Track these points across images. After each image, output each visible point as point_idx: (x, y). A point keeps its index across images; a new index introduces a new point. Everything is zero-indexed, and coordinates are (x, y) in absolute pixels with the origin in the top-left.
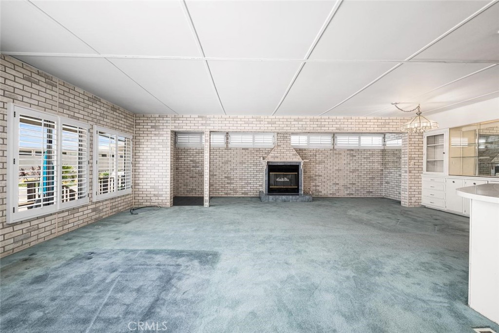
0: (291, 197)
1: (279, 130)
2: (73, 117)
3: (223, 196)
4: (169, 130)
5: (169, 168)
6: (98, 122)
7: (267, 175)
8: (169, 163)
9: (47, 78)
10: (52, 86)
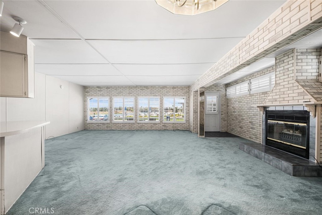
4: (193, 92)
5: (193, 112)
6: (165, 95)
7: (264, 123)
8: (193, 109)
9: (146, 87)
10: (148, 89)
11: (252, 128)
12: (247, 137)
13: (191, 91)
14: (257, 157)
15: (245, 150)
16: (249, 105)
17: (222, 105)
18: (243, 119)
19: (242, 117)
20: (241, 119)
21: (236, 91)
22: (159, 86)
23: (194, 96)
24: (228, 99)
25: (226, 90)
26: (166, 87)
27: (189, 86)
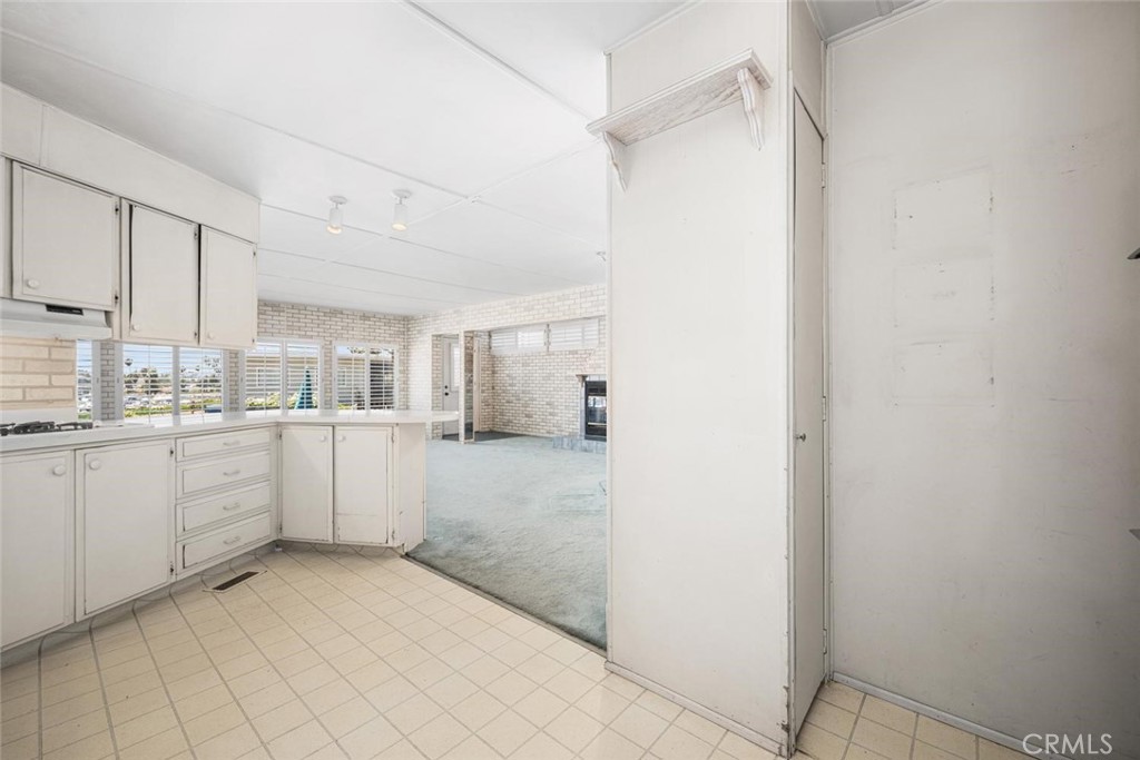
0: (595, 442)
2: (305, 336)
4: (430, 335)
6: (339, 337)
7: (583, 401)
8: (431, 379)
9: (274, 306)
10: (279, 311)
11: (551, 414)
12: (543, 433)
13: (419, 332)
14: (586, 451)
15: (565, 446)
16: (545, 371)
18: (533, 399)
19: (531, 395)
20: (527, 399)
21: (516, 341)
22: (319, 308)
23: (433, 348)
24: (494, 357)
25: (490, 336)
26: (342, 313)
27: (407, 317)
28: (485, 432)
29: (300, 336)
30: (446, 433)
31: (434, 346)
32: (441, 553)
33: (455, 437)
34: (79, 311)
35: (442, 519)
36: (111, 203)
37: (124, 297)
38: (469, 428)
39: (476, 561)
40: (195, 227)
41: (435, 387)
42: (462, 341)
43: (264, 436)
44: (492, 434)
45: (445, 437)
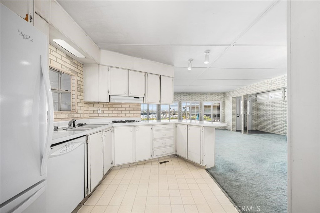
1: (272, 88)
2: (196, 100)
3: (283, 134)
4: (232, 97)
5: (232, 114)
6: (204, 100)
8: (232, 112)
9: (189, 93)
10: (190, 95)
13: (228, 97)
16: (283, 108)
17: (253, 108)
18: (276, 120)
19: (275, 118)
20: (274, 119)
21: (268, 97)
22: (199, 93)
23: (232, 101)
24: (258, 103)
25: (256, 96)
26: (205, 93)
27: (224, 93)
28: (254, 130)
29: (194, 100)
30: (238, 129)
31: (233, 101)
32: (218, 173)
33: (240, 131)
34: (138, 98)
35: (224, 160)
36: (143, 74)
37: (146, 94)
38: (245, 129)
39: (231, 181)
40: (160, 76)
41: (233, 114)
42: (243, 99)
43: (172, 126)
44: (257, 132)
45: (237, 131)
